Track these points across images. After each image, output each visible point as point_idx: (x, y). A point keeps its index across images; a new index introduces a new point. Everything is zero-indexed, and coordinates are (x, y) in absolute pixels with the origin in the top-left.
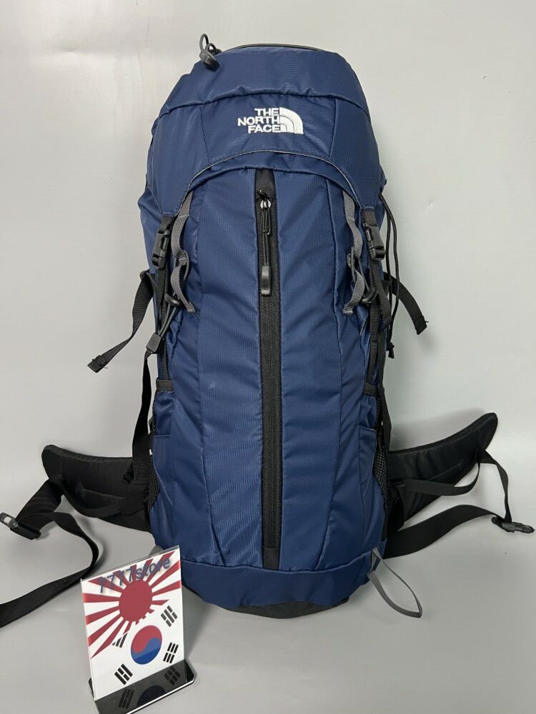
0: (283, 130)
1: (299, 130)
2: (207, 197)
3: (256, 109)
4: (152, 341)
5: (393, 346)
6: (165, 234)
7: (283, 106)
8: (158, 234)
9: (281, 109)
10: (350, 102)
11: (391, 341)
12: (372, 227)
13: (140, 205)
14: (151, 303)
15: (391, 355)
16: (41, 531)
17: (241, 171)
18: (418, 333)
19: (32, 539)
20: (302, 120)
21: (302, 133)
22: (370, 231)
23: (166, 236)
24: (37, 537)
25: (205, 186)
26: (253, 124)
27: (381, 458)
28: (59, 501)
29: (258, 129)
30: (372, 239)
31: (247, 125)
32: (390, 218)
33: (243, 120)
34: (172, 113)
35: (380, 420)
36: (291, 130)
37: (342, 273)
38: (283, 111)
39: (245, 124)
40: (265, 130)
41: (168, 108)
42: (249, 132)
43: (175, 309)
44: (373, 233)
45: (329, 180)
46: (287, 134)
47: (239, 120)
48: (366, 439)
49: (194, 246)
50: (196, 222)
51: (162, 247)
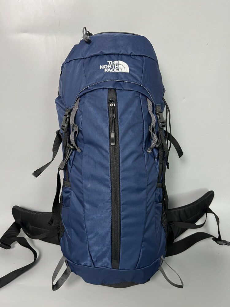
0: (120, 71)
1: (128, 71)
2: (86, 101)
3: (108, 61)
4: (61, 164)
5: (169, 164)
6: (68, 116)
7: (120, 60)
8: (64, 116)
9: (119, 61)
10: (150, 58)
11: (168, 162)
12: (160, 113)
13: (56, 103)
14: (61, 146)
15: (168, 168)
16: (11, 245)
17: (101, 90)
18: (180, 157)
19: (7, 249)
20: (129, 66)
21: (129, 72)
22: (159, 115)
23: (68, 118)
24: (9, 248)
25: (85, 95)
26: (106, 68)
27: (164, 215)
28: (19, 231)
29: (109, 70)
30: (160, 119)
31: (104, 69)
32: (167, 108)
33: (102, 66)
34: (70, 62)
35: (164, 199)
36: (123, 71)
37: (147, 135)
38: (120, 62)
39: (103, 68)
40: (112, 71)
41: (69, 60)
42: (105, 72)
43: (72, 150)
44: (160, 116)
45: (141, 93)
46: (122, 73)
47: (101, 66)
48: (157, 208)
49: (81, 123)
50: (81, 112)
51: (66, 123)
